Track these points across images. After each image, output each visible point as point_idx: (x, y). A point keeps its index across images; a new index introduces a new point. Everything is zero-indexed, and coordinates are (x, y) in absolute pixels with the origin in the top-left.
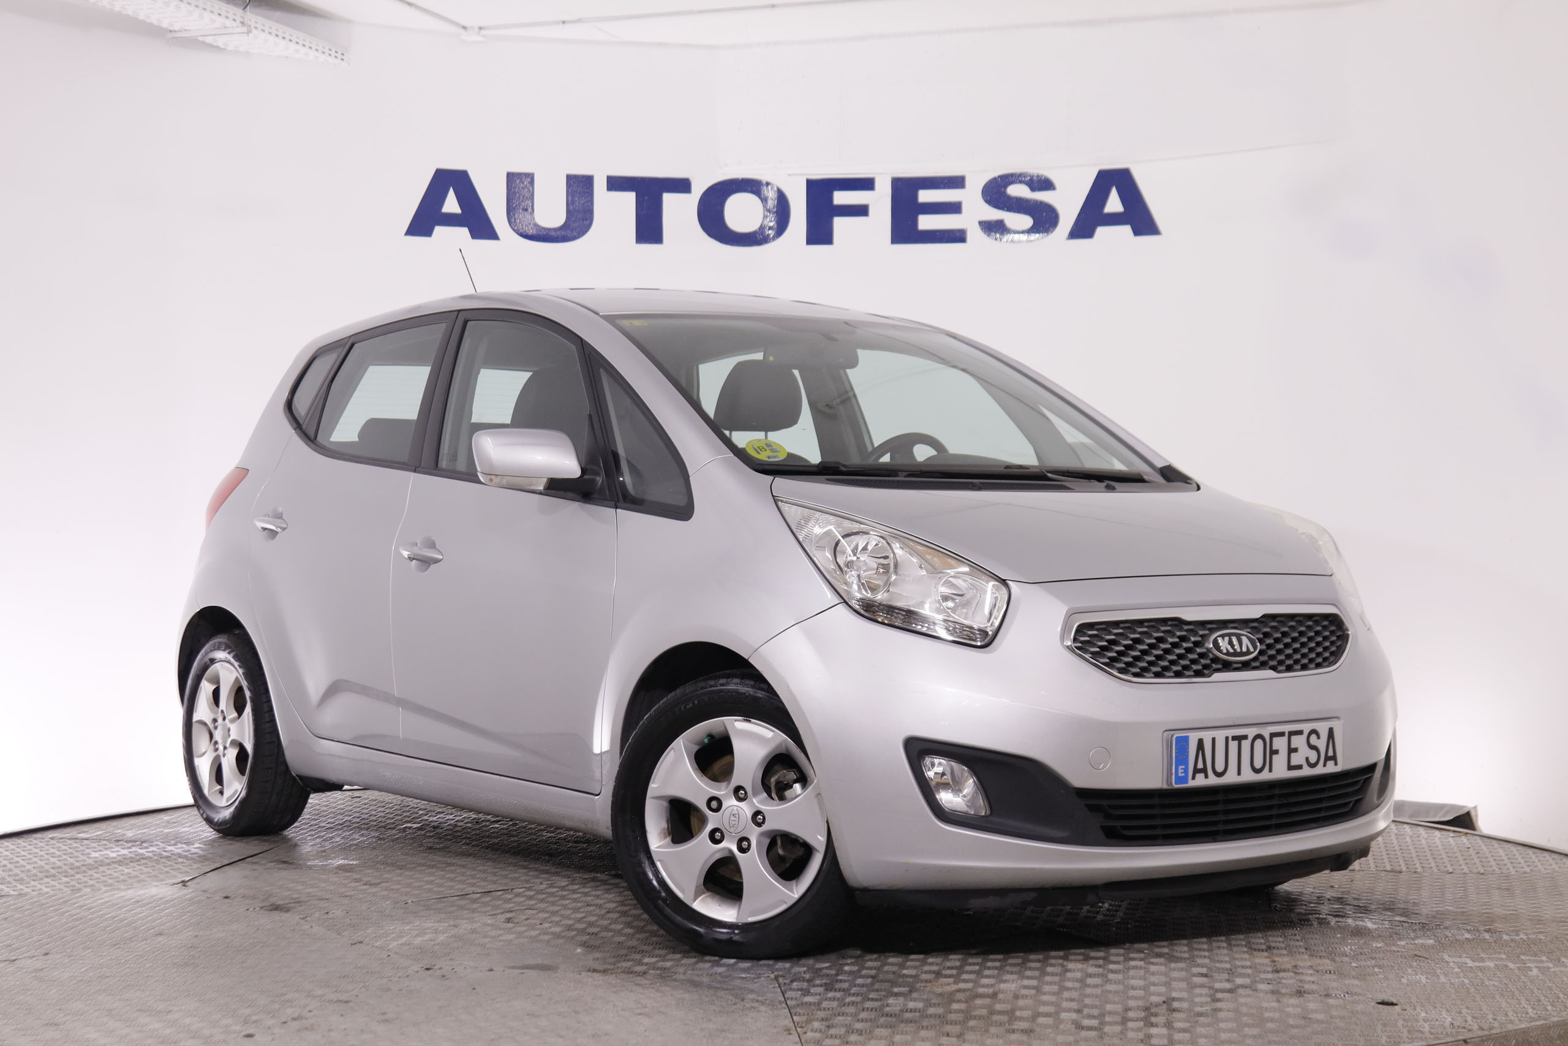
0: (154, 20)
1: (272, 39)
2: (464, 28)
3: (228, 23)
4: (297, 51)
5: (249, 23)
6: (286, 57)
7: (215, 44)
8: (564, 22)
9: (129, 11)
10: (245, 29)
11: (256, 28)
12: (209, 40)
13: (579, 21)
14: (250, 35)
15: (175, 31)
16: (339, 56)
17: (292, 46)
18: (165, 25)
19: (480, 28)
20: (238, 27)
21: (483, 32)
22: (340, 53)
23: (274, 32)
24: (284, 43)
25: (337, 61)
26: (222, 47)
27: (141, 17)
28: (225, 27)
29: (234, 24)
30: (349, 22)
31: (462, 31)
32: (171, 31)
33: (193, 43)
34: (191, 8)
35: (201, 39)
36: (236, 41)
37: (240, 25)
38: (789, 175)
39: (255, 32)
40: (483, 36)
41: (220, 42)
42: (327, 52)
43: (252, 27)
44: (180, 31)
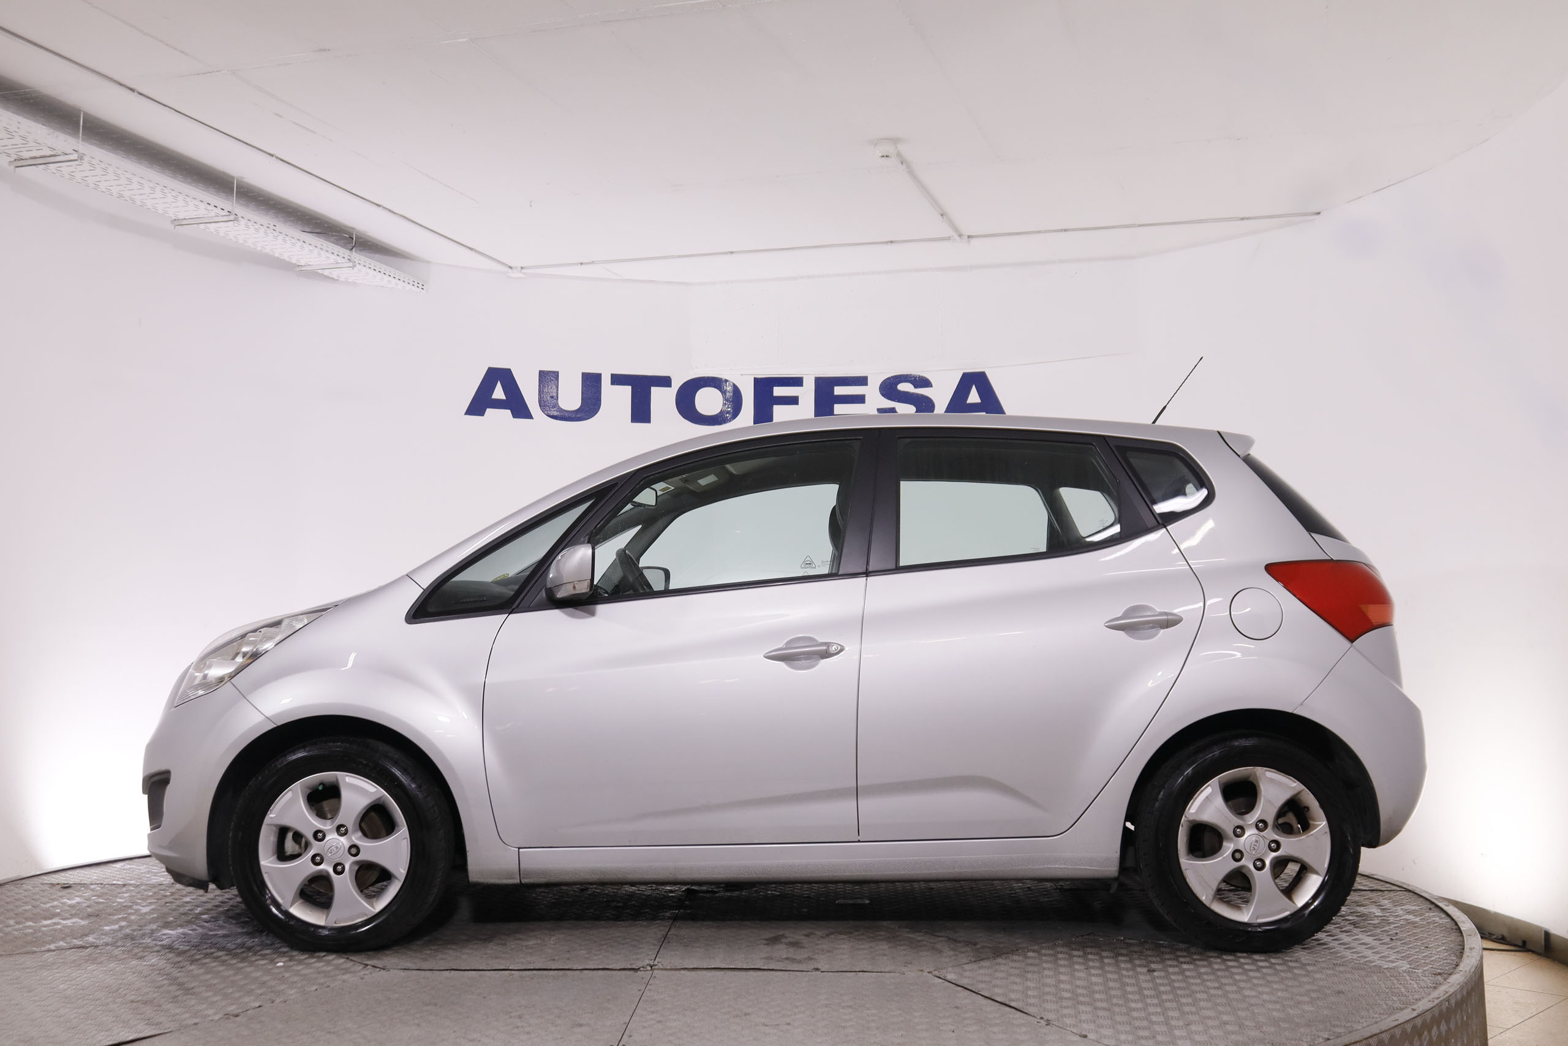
0: (286, 257)
1: (372, 272)
2: (511, 268)
3: (339, 260)
4: (389, 282)
5: (355, 260)
6: (383, 287)
7: (331, 276)
8: (581, 264)
9: (268, 250)
10: (351, 264)
11: (359, 264)
12: (326, 273)
13: (593, 263)
14: (355, 268)
15: (302, 266)
16: (420, 286)
17: (386, 278)
18: (294, 261)
19: (522, 268)
20: (346, 262)
21: (524, 271)
22: (421, 284)
23: (372, 267)
24: (380, 275)
25: (419, 290)
26: (336, 278)
27: (277, 255)
28: (337, 263)
29: (344, 260)
30: (428, 262)
31: (509, 270)
32: (299, 266)
33: (314, 275)
34: (311, 248)
35: (320, 271)
36: (344, 274)
37: (348, 261)
38: (742, 375)
39: (358, 266)
40: (524, 273)
41: (334, 274)
42: (412, 283)
43: (357, 263)
44: (305, 266)
